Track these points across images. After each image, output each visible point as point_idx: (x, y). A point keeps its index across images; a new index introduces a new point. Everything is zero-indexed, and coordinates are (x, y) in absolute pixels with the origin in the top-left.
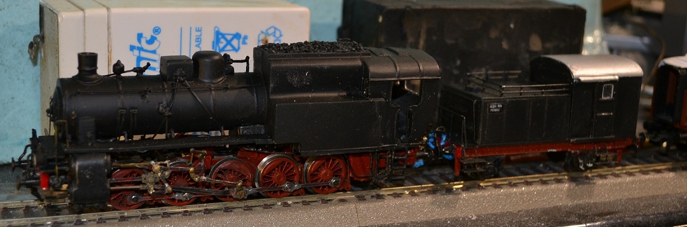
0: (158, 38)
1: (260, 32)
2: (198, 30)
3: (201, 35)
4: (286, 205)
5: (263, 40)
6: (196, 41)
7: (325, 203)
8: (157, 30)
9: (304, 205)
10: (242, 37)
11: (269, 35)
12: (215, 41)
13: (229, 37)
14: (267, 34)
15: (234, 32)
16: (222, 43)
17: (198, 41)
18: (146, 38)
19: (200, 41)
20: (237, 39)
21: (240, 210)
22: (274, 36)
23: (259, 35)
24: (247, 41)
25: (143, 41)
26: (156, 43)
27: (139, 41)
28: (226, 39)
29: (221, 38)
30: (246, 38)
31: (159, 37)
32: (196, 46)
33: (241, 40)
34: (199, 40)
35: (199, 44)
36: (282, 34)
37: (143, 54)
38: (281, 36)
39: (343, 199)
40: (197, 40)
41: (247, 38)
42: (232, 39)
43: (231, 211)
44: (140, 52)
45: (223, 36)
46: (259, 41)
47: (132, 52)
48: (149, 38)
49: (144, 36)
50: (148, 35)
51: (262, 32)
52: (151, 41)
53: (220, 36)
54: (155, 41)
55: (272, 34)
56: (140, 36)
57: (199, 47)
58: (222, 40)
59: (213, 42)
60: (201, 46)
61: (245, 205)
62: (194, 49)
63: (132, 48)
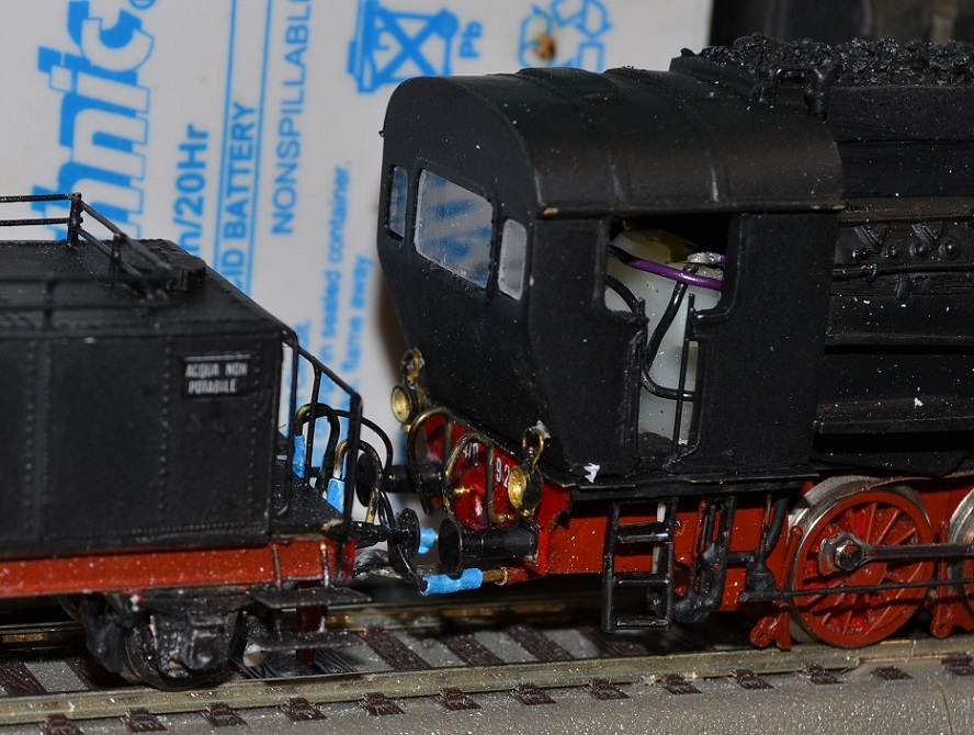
0: (146, 26)
1: (528, 11)
3: (306, 18)
4: (674, 684)
5: (537, 43)
6: (289, 41)
7: (826, 682)
9: (749, 687)
10: (463, 27)
11: (562, 24)
12: (360, 39)
13: (412, 28)
14: (554, 19)
15: (432, 9)
16: (385, 48)
17: (296, 41)
18: (100, 20)
19: (305, 41)
20: (442, 35)
21: (507, 701)
22: (581, 27)
23: (524, 24)
24: (478, 45)
25: (90, 31)
26: (138, 43)
27: (75, 31)
29: (380, 30)
30: (474, 31)
32: (288, 58)
33: (457, 41)
34: (301, 35)
35: (298, 52)
36: (612, 19)
37: (89, 86)
38: (606, 26)
39: (891, 669)
40: (292, 35)
41: (477, 35)
42: (423, 36)
43: (475, 706)
44: (74, 79)
45: (391, 20)
46: (523, 47)
47: (44, 76)
48: (111, 21)
49: (94, 11)
50: (108, 8)
51: (537, 11)
52: (119, 35)
53: (379, 23)
54: (136, 35)
55: (570, 19)
56: (78, 15)
57: (298, 62)
58: (387, 39)
59: (353, 45)
60: (305, 58)
61: (523, 680)
62: (281, 70)
63: (47, 59)
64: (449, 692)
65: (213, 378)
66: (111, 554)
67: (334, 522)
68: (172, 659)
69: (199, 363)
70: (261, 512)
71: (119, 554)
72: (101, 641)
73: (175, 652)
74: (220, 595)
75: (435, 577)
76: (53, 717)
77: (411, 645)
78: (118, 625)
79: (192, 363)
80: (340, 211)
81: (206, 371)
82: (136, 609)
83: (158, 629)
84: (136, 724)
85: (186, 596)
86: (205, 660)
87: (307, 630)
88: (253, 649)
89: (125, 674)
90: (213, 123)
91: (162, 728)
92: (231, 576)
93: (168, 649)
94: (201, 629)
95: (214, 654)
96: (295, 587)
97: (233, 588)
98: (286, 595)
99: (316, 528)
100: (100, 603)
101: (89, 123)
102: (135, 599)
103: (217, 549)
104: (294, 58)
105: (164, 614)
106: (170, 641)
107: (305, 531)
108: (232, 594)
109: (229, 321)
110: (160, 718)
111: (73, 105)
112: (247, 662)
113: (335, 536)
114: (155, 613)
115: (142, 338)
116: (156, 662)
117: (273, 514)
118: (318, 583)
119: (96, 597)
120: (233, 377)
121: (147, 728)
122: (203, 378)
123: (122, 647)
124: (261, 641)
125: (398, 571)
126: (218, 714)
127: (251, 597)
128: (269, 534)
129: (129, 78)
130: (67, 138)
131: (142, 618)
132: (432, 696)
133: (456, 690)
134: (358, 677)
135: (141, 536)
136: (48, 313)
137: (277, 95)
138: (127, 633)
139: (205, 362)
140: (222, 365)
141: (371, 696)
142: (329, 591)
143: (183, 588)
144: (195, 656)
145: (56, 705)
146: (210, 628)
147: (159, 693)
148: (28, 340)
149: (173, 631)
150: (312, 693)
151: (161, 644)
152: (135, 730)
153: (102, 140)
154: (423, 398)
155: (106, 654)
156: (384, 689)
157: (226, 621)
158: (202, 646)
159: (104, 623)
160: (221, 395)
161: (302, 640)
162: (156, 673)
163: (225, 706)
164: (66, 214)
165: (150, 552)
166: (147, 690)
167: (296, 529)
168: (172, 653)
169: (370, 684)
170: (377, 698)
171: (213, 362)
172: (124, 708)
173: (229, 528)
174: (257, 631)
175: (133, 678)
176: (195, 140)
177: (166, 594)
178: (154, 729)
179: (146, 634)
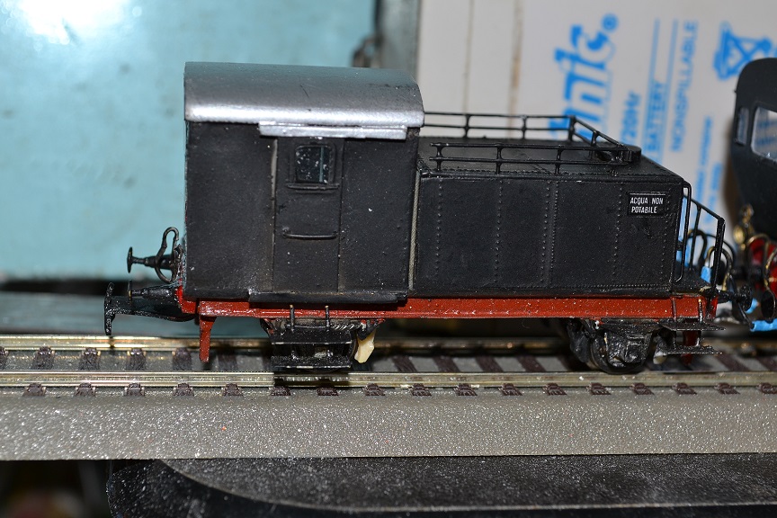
0: (611, 39)
2: (691, 27)
3: (694, 39)
6: (684, 51)
8: (610, 23)
12: (720, 51)
13: (748, 47)
16: (733, 57)
18: (588, 36)
20: (763, 50)
25: (582, 42)
26: (606, 49)
27: (574, 41)
28: (741, 50)
29: (732, 47)
31: (613, 36)
32: (683, 59)
33: (771, 53)
35: (688, 56)
37: (581, 70)
40: (685, 48)
42: (754, 50)
44: (573, 65)
45: (737, 43)
47: (558, 63)
48: (593, 36)
49: (584, 31)
50: (592, 29)
52: (597, 44)
53: (731, 43)
54: (605, 44)
56: (576, 32)
57: (688, 62)
58: (734, 52)
59: (717, 54)
60: (692, 60)
62: (679, 66)
63: (560, 55)
64: (763, 384)
65: (645, 205)
66: (585, 298)
67: (706, 288)
68: (615, 357)
69: (638, 197)
70: (668, 279)
71: (589, 298)
72: (578, 345)
73: (617, 353)
74: (643, 323)
75: (758, 322)
76: (550, 385)
77: (742, 361)
78: (587, 337)
79: (634, 196)
80: (706, 140)
81: (641, 201)
82: (597, 328)
83: (608, 340)
84: (594, 391)
85: (625, 323)
86: (634, 357)
87: (689, 345)
88: (659, 354)
89: (589, 364)
90: (643, 91)
91: (608, 393)
92: (650, 313)
93: (614, 351)
94: (632, 340)
95: (639, 355)
96: (684, 322)
97: (650, 320)
98: (678, 325)
99: (696, 290)
100: (578, 324)
101: (579, 88)
102: (597, 322)
103: (643, 298)
104: (686, 60)
105: (612, 332)
106: (615, 347)
107: (690, 292)
108: (649, 323)
109: (655, 175)
110: (607, 389)
111: (572, 79)
112: (655, 362)
113: (706, 295)
114: (607, 331)
115: (607, 181)
116: (607, 358)
117: (673, 282)
118: (696, 320)
119: (576, 321)
120: (655, 205)
121: (600, 393)
122: (639, 205)
123: (589, 349)
124: (664, 350)
125: (737, 319)
126: (639, 388)
127: (660, 325)
128: (671, 291)
129: (600, 66)
130: (568, 95)
131: (601, 333)
132: (755, 387)
133: (768, 384)
134: (714, 373)
135: (602, 288)
136: (558, 166)
137: (677, 78)
138: (591, 341)
139: (641, 196)
140: (650, 198)
141: (722, 385)
142: (702, 324)
143: (623, 318)
144: (628, 355)
145: (552, 378)
146: (637, 340)
147: (607, 375)
148: (546, 180)
149: (617, 342)
150: (690, 380)
151: (610, 348)
152: (594, 394)
153: (587, 98)
154: (751, 230)
155: (580, 352)
156: (728, 381)
157: (647, 338)
158: (632, 350)
159: (580, 336)
160: (649, 214)
161: (687, 350)
162: (606, 364)
163: (642, 384)
164: (567, 126)
165: (606, 298)
166: (601, 373)
167: (686, 290)
168: (615, 354)
169: (720, 378)
170: (724, 386)
171: (645, 196)
172: (589, 382)
173: (650, 287)
174: (661, 345)
175: (594, 366)
176: (633, 100)
177: (614, 321)
178: (604, 394)
179: (602, 344)
